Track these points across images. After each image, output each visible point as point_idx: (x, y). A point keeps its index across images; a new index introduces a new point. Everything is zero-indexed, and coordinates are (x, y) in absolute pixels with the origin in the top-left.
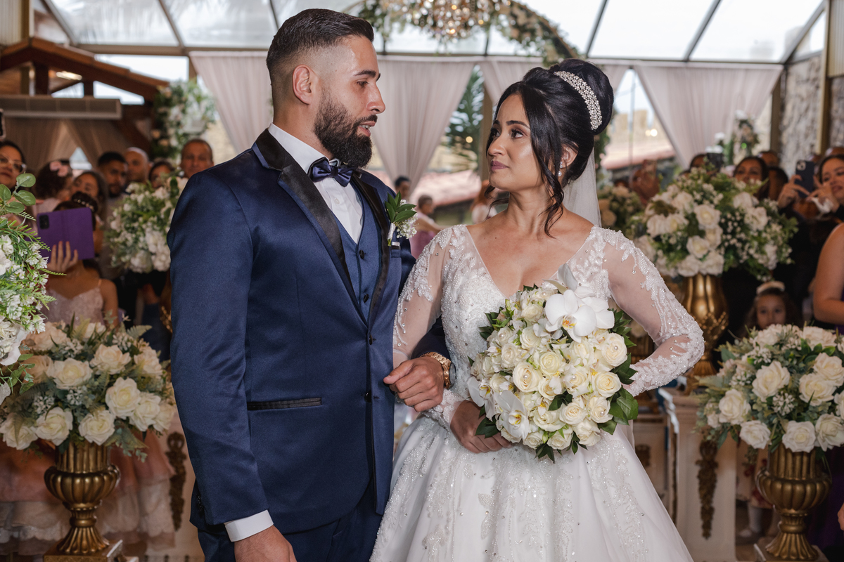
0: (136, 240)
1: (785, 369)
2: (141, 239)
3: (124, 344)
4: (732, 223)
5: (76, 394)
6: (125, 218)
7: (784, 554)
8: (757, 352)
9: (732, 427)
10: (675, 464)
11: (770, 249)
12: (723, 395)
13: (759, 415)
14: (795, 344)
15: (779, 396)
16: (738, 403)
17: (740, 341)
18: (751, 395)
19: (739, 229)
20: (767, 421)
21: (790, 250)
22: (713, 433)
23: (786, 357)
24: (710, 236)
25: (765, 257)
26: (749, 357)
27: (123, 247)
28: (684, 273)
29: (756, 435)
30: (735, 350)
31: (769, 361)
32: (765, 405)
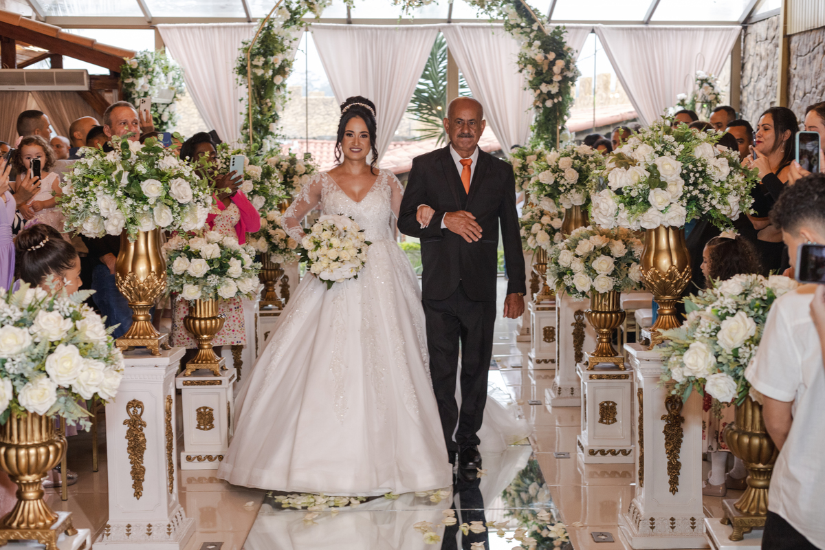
0: (88, 205)
1: (751, 319)
2: (93, 203)
3: (65, 310)
4: (694, 174)
5: (14, 363)
6: (75, 182)
7: (752, 510)
8: (722, 302)
9: (697, 381)
10: (641, 419)
11: (733, 200)
12: (687, 348)
13: (725, 368)
14: (760, 294)
15: (744, 348)
16: (703, 356)
17: (704, 292)
18: (716, 347)
19: (701, 180)
20: (733, 374)
21: (753, 201)
22: (677, 387)
23: (752, 306)
24: (671, 188)
25: (728, 208)
26: (713, 307)
27: (74, 212)
28: (646, 226)
29: (722, 389)
30: (699, 301)
31: (734, 311)
32: (731, 357)
